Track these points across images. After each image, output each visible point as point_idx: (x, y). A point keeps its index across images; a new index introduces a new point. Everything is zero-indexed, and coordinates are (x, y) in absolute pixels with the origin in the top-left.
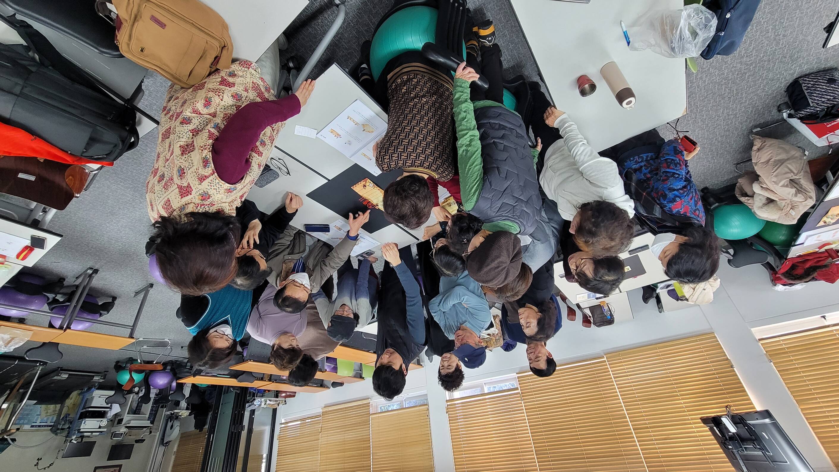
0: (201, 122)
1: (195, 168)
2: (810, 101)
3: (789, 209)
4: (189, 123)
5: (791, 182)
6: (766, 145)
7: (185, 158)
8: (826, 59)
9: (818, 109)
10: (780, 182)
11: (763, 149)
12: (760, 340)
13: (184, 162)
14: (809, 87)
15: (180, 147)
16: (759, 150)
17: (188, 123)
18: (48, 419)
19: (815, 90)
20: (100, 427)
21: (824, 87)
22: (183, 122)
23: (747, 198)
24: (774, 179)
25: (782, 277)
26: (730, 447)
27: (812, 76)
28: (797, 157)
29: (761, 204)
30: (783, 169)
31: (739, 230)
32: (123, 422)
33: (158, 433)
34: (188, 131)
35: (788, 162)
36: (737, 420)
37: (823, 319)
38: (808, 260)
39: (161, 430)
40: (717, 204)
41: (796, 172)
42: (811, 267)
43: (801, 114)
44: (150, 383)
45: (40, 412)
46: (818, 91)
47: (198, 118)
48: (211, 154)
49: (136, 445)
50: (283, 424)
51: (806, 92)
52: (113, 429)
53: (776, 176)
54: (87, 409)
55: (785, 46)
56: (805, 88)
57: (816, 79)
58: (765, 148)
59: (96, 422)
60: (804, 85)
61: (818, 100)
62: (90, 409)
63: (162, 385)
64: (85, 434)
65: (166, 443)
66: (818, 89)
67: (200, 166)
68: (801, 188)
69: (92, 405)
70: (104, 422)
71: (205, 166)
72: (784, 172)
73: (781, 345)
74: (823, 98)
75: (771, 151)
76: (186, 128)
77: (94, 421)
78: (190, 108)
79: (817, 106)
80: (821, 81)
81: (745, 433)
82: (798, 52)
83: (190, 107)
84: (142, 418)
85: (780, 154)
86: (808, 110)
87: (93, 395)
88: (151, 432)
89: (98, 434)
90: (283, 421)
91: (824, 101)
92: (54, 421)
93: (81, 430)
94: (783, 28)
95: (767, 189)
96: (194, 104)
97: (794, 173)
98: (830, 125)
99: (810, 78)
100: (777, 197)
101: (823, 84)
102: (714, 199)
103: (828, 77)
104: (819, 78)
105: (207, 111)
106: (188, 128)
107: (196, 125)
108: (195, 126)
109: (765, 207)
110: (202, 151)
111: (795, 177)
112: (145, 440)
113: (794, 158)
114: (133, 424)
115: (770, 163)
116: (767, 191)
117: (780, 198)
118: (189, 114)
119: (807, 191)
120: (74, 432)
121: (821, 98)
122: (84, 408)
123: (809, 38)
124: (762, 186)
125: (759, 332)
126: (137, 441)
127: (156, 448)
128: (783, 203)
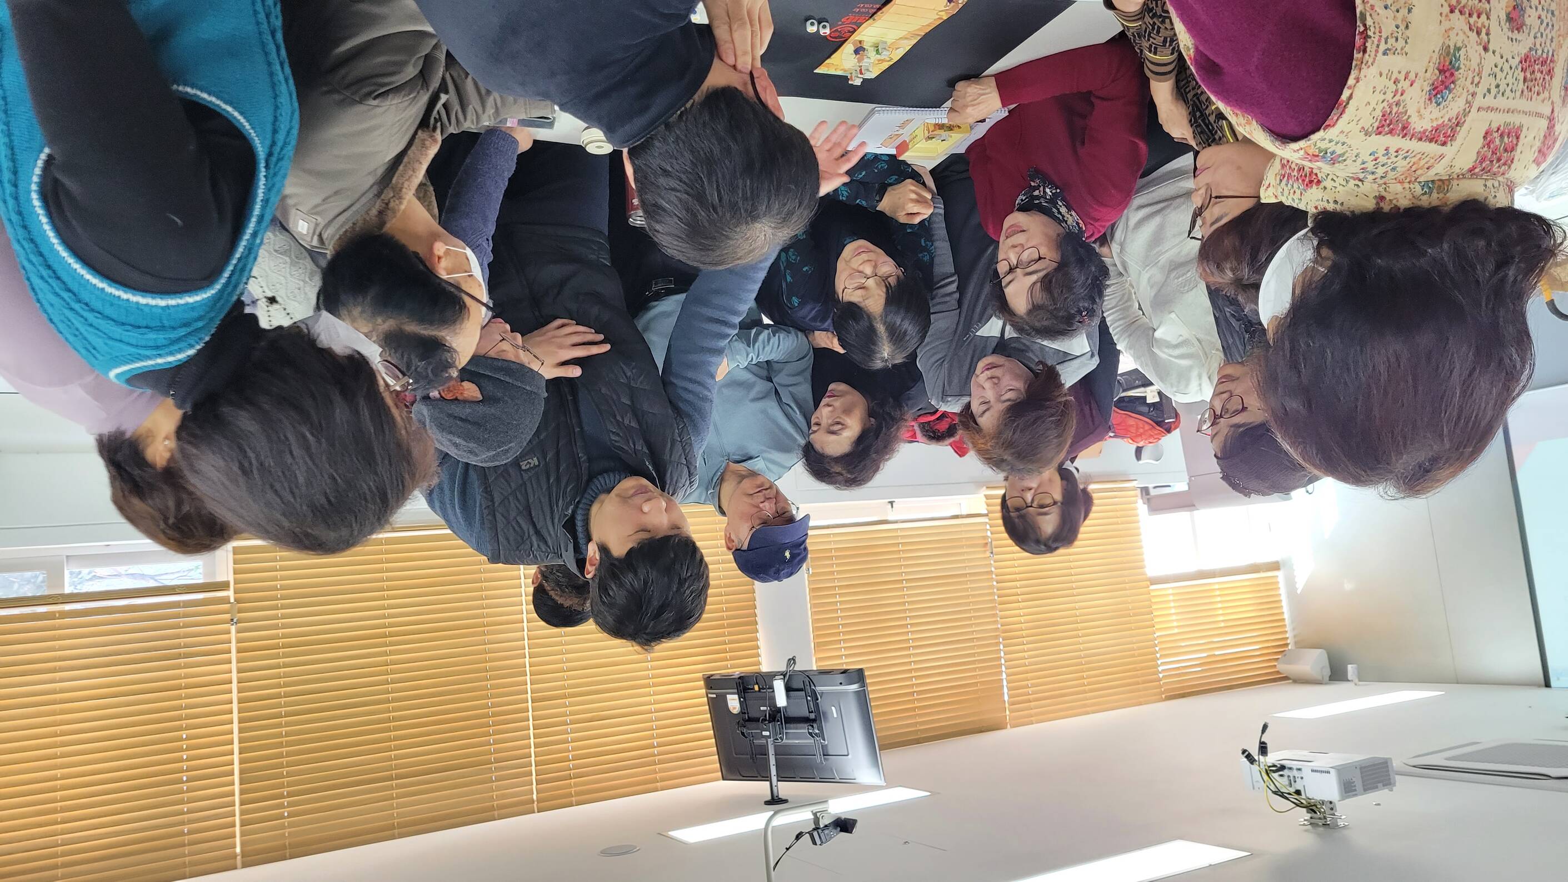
26: (766, 733)
37: (890, 506)
81: (800, 707)
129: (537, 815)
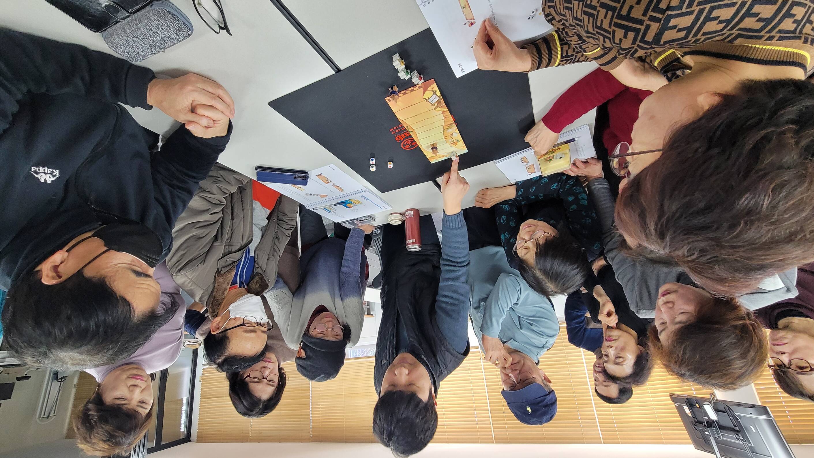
36: (721, 408)
49: (17, 383)
65: (61, 379)
112: (30, 377)
126: (19, 379)
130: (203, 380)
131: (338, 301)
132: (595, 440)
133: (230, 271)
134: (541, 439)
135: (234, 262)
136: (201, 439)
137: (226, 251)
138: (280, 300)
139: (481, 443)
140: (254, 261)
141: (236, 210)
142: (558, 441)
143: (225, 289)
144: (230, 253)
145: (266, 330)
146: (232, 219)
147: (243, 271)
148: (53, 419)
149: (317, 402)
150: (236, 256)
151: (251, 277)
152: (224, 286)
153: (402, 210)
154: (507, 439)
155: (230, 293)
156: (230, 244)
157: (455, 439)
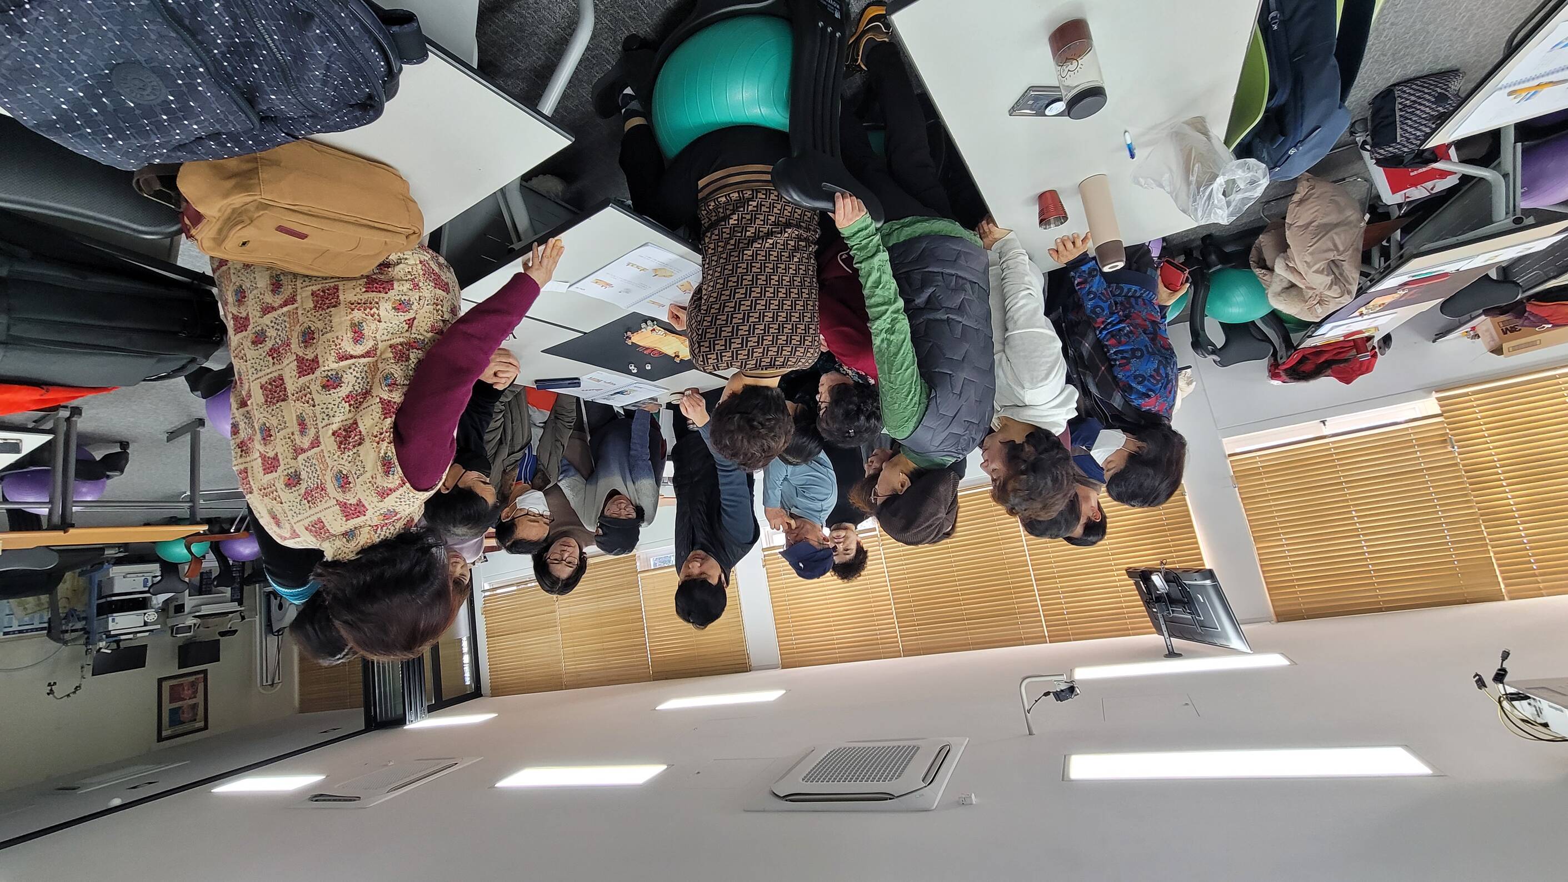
0: (358, 375)
1: (368, 475)
2: (1399, 131)
3: (1315, 302)
4: (339, 385)
5: (1332, 265)
6: (1314, 194)
7: (349, 456)
8: (1447, 57)
9: (1406, 150)
10: (1315, 264)
11: (1306, 202)
12: (1230, 455)
13: (346, 464)
14: (1406, 106)
15: (333, 434)
16: (1301, 201)
17: (337, 386)
18: (32, 619)
19: (1412, 113)
20: (146, 624)
21: (1427, 110)
22: (328, 386)
23: (1263, 271)
24: (1308, 259)
25: (1282, 374)
26: (1155, 610)
27: (1417, 85)
28: (1350, 222)
29: (1279, 289)
30: (1325, 243)
31: (1241, 310)
32: (187, 609)
33: (258, 617)
34: (340, 400)
35: (1335, 231)
36: (1171, 577)
37: (1322, 424)
38: (1325, 351)
39: (260, 613)
40: (1219, 267)
41: (1341, 249)
42: (1326, 362)
43: (1378, 153)
44: (226, 554)
45: (11, 609)
46: (1417, 115)
47: (351, 371)
48: (393, 447)
49: (223, 640)
50: (488, 590)
51: (1398, 113)
52: (171, 622)
53: (1311, 254)
54: (109, 599)
55: (1390, 39)
56: (1400, 106)
57: (1421, 91)
58: (1311, 200)
59: (134, 616)
60: (1399, 100)
61: (1410, 133)
62: (114, 598)
63: (248, 556)
64: (123, 637)
65: (278, 631)
66: (1418, 112)
67: (377, 472)
68: (1341, 274)
69: (116, 591)
70: (151, 616)
71: (387, 473)
72: (1325, 247)
73: (1256, 463)
74: (1420, 130)
75: (1317, 208)
76: (335, 396)
77: (132, 616)
78: (333, 354)
79: (1405, 143)
80: (1426, 96)
81: (1176, 593)
82: (1407, 47)
83: (332, 352)
84: (221, 600)
85: (1326, 215)
86: (1391, 149)
87: (111, 575)
88: (243, 618)
89: (147, 634)
90: (487, 587)
91: (1419, 136)
92: (46, 619)
93: (112, 633)
94: (1396, 12)
95: (1294, 270)
96: (336, 345)
97: (1338, 250)
98: (1415, 173)
99: (1412, 89)
100: (1304, 284)
101: (1427, 104)
102: (1218, 257)
103: (1439, 90)
104: (1426, 91)
105: (362, 348)
106: (340, 394)
107: (351, 384)
108: (350, 388)
109: (1283, 295)
110: (378, 443)
111: (1338, 257)
112: (236, 631)
113: (1346, 225)
114: (206, 610)
115: (1311, 228)
116: (1292, 273)
117: (1308, 285)
118: (335, 366)
119: (1347, 282)
120: (98, 636)
121: (1416, 129)
122: (100, 597)
123: (1431, 27)
124: (1289, 263)
125: (1232, 444)
126: (223, 634)
127: (261, 642)
128: (1311, 293)
129: (1048, 645)
130: (485, 612)
131: (630, 484)
132: (1040, 640)
133: (513, 469)
134: (965, 645)
135: (517, 461)
136: (497, 691)
137: (510, 451)
138: (574, 487)
139: (885, 658)
140: (536, 459)
141: (514, 415)
142: (992, 645)
143: (512, 485)
144: (513, 453)
145: (548, 521)
146: (512, 423)
147: (527, 469)
148: (279, 687)
149: (655, 626)
150: (520, 455)
151: (534, 475)
152: (510, 482)
153: (683, 390)
154: (919, 649)
155: (516, 488)
156: (512, 446)
157: (849, 656)
